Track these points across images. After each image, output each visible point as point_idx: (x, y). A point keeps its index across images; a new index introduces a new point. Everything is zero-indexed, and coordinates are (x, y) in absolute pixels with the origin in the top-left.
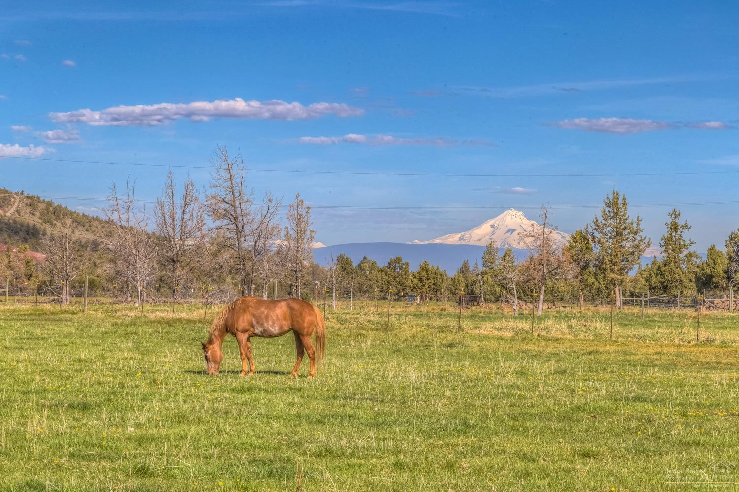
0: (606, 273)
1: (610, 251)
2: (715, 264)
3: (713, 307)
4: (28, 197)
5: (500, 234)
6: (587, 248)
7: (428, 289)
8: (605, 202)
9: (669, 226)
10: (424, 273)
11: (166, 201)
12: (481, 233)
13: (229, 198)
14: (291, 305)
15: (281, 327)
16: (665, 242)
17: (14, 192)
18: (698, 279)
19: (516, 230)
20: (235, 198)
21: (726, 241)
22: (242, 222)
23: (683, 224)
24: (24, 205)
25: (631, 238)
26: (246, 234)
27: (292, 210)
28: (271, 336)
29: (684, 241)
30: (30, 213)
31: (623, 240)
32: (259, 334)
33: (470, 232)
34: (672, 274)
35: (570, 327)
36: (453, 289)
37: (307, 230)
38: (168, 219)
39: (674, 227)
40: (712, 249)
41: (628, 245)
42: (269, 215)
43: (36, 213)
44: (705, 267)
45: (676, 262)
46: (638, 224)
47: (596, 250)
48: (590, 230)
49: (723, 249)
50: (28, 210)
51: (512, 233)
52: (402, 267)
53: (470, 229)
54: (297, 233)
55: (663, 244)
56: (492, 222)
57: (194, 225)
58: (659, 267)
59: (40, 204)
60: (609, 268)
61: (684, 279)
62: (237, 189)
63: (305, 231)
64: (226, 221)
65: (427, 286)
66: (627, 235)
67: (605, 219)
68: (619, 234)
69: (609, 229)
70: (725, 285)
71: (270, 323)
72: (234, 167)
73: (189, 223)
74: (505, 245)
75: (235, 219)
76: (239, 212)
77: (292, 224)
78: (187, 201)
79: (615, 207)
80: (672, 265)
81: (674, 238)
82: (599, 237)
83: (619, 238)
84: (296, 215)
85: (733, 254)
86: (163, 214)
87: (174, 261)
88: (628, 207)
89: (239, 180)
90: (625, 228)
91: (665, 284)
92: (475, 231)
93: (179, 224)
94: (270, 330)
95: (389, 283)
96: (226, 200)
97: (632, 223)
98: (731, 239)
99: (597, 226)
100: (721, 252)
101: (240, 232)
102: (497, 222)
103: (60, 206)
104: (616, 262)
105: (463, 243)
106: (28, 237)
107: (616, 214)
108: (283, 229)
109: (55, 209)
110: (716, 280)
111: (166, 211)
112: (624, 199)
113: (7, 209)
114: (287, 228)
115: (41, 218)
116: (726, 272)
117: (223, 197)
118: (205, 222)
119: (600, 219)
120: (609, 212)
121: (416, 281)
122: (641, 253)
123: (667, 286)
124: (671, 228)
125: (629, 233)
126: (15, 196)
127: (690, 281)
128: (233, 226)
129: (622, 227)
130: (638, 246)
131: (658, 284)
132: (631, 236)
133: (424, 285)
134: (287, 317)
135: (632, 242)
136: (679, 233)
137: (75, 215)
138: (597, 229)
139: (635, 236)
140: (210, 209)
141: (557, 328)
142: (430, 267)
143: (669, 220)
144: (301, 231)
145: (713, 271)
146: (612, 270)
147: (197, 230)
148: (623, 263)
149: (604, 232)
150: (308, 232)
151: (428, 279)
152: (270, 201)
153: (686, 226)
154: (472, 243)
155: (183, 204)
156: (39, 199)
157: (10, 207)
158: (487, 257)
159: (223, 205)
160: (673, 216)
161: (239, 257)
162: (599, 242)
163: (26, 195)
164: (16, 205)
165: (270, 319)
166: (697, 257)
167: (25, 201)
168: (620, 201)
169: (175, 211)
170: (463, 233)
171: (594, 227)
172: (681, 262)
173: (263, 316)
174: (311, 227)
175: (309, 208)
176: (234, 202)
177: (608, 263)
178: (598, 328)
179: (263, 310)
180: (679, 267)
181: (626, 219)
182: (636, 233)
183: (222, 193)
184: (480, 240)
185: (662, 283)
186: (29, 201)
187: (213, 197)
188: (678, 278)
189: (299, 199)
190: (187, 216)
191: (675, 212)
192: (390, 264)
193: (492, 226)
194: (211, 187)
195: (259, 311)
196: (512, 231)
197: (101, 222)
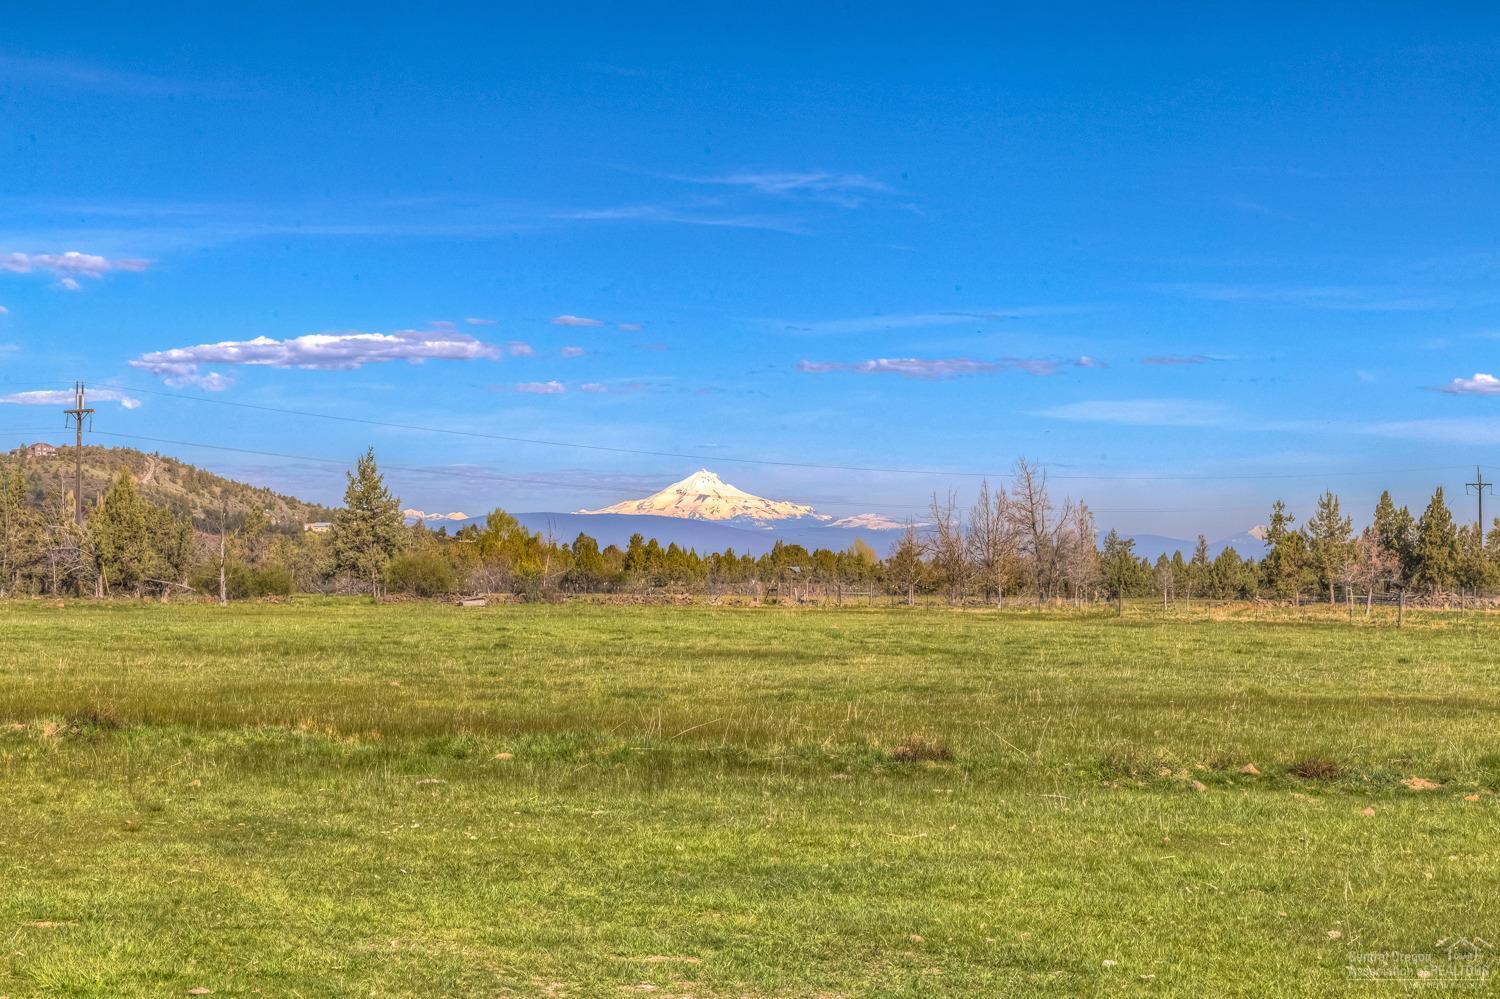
4: (164, 460)
5: (688, 501)
9: (1273, 518)
12: (664, 501)
17: (146, 454)
19: (708, 496)
20: (1033, 505)
24: (162, 470)
30: (170, 480)
33: (651, 498)
43: (178, 480)
50: (168, 476)
51: (703, 500)
53: (650, 495)
56: (678, 486)
59: (180, 469)
74: (695, 515)
92: (656, 498)
102: (685, 487)
103: (204, 471)
105: (643, 513)
109: (199, 474)
115: (184, 487)
124: (1275, 520)
126: (148, 458)
136: (1283, 525)
137: (224, 483)
154: (653, 512)
156: (177, 461)
163: (161, 457)
164: (152, 469)
167: (163, 465)
170: (641, 501)
184: (663, 509)
186: (167, 466)
193: (679, 491)
196: (703, 497)
197: (255, 491)
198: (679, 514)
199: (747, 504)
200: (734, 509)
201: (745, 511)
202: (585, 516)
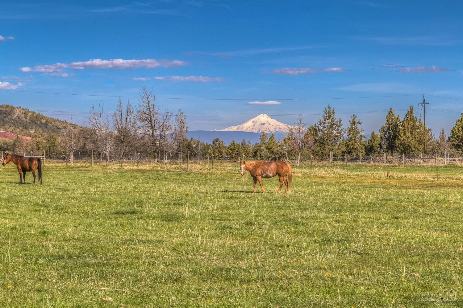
0: (325, 146)
1: (326, 135)
2: (374, 141)
3: (376, 161)
4: (23, 109)
5: (257, 126)
6: (316, 134)
7: (235, 154)
8: (324, 112)
9: (351, 122)
10: (233, 146)
11: (118, 113)
12: (248, 126)
13: (148, 112)
14: (278, 164)
15: (273, 173)
16: (349, 130)
17: (16, 107)
18: (366, 148)
19: (265, 124)
20: (150, 111)
21: (379, 130)
22: (154, 123)
23: (358, 121)
24: (21, 113)
25: (337, 129)
26: (156, 129)
27: (177, 117)
28: (269, 177)
29: (358, 130)
30: (24, 117)
31: (333, 130)
32: (264, 177)
33: (242, 125)
34: (353, 145)
35: (326, 171)
36: (246, 154)
37: (184, 127)
38: (119, 122)
39: (354, 123)
40: (373, 133)
41: (335, 132)
42: (167, 119)
43: (27, 118)
44: (370, 143)
45: (355, 140)
46: (340, 122)
47: (320, 134)
48: (317, 125)
49: (378, 133)
51: (263, 125)
52: (219, 143)
53: (242, 123)
54: (180, 128)
55: (348, 131)
56: (253, 120)
57: (131, 125)
58: (347, 143)
59: (29, 113)
60: (326, 143)
61: (358, 148)
62: (151, 107)
63: (183, 127)
64: (146, 123)
65: (234, 152)
66: (335, 127)
67: (324, 120)
68: (331, 127)
69: (326, 125)
70: (379, 151)
71: (269, 172)
72: (150, 97)
73: (129, 124)
74: (259, 131)
75: (150, 122)
76: (153, 119)
77: (178, 124)
78: (128, 113)
79: (329, 114)
80: (353, 141)
81: (354, 128)
82: (321, 129)
83: (331, 129)
84: (179, 119)
85: (383, 136)
86: (117, 120)
87: (122, 142)
88: (335, 114)
89: (152, 103)
90: (334, 124)
91: (349, 150)
92: (244, 125)
93: (125, 124)
94: (269, 175)
95: (214, 151)
96: (146, 113)
97: (337, 122)
98: (382, 129)
99: (321, 123)
100: (377, 135)
101: (153, 128)
102: (256, 120)
103: (39, 114)
104: (330, 140)
105: (239, 130)
106: (23, 129)
107: (330, 117)
108: (173, 126)
109: (37, 115)
110: (375, 148)
111: (118, 118)
112: (333, 110)
113: (13, 116)
114: (175, 126)
116: (379, 144)
117: (145, 111)
118: (137, 123)
119: (322, 120)
120: (326, 116)
121: (229, 150)
122: (341, 136)
123: (350, 151)
124: (352, 123)
125: (336, 127)
126: (17, 109)
127: (362, 149)
128: (149, 125)
129: (332, 124)
130: (340, 133)
131: (346, 150)
132: (337, 128)
133: (233, 152)
134: (276, 169)
135: (337, 131)
136: (356, 126)
137: (47, 118)
138: (320, 125)
139: (339, 128)
140: (138, 117)
141: (320, 172)
142: (235, 143)
143: (351, 120)
144: (181, 127)
145: (373, 144)
146: (328, 144)
147: (133, 127)
148: (333, 141)
149: (324, 126)
150: (185, 128)
151: (235, 149)
152: (168, 113)
153: (359, 123)
154: (243, 130)
155: (126, 115)
156: (28, 110)
157: (14, 114)
158: (262, 138)
159: (145, 115)
160: (353, 118)
161: (153, 140)
162: (322, 131)
163: (22, 108)
164: (17, 113)
165: (269, 170)
166: (364, 137)
167: (22, 111)
168: (331, 111)
169: (123, 118)
170: (238, 126)
171: (319, 124)
172: (357, 140)
173: (266, 169)
174: (186, 125)
175: (185, 116)
176: (150, 114)
177: (326, 141)
178: (339, 172)
179: (265, 166)
180: (356, 142)
181: (334, 120)
182: (339, 127)
183: (144, 109)
184: (247, 129)
185: (348, 150)
186: (24, 112)
187: (140, 111)
188: (355, 148)
189: (180, 112)
190: (128, 121)
191: (354, 116)
192: (213, 142)
193: (253, 122)
194: (139, 106)
195: (264, 167)
196: (263, 124)
197: (60, 122)
198: (254, 131)
199: (280, 127)
200: (275, 129)
201: (280, 130)
202: (216, 132)
